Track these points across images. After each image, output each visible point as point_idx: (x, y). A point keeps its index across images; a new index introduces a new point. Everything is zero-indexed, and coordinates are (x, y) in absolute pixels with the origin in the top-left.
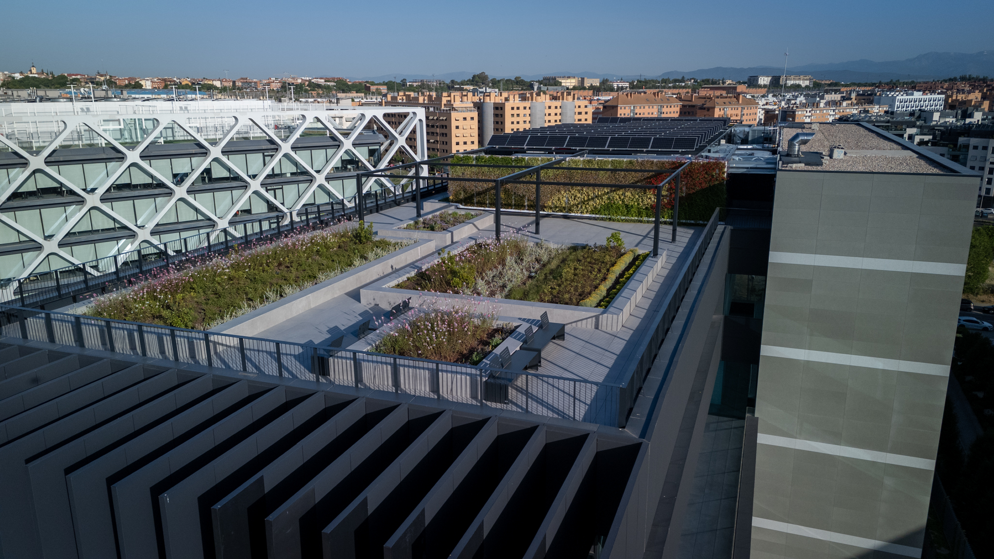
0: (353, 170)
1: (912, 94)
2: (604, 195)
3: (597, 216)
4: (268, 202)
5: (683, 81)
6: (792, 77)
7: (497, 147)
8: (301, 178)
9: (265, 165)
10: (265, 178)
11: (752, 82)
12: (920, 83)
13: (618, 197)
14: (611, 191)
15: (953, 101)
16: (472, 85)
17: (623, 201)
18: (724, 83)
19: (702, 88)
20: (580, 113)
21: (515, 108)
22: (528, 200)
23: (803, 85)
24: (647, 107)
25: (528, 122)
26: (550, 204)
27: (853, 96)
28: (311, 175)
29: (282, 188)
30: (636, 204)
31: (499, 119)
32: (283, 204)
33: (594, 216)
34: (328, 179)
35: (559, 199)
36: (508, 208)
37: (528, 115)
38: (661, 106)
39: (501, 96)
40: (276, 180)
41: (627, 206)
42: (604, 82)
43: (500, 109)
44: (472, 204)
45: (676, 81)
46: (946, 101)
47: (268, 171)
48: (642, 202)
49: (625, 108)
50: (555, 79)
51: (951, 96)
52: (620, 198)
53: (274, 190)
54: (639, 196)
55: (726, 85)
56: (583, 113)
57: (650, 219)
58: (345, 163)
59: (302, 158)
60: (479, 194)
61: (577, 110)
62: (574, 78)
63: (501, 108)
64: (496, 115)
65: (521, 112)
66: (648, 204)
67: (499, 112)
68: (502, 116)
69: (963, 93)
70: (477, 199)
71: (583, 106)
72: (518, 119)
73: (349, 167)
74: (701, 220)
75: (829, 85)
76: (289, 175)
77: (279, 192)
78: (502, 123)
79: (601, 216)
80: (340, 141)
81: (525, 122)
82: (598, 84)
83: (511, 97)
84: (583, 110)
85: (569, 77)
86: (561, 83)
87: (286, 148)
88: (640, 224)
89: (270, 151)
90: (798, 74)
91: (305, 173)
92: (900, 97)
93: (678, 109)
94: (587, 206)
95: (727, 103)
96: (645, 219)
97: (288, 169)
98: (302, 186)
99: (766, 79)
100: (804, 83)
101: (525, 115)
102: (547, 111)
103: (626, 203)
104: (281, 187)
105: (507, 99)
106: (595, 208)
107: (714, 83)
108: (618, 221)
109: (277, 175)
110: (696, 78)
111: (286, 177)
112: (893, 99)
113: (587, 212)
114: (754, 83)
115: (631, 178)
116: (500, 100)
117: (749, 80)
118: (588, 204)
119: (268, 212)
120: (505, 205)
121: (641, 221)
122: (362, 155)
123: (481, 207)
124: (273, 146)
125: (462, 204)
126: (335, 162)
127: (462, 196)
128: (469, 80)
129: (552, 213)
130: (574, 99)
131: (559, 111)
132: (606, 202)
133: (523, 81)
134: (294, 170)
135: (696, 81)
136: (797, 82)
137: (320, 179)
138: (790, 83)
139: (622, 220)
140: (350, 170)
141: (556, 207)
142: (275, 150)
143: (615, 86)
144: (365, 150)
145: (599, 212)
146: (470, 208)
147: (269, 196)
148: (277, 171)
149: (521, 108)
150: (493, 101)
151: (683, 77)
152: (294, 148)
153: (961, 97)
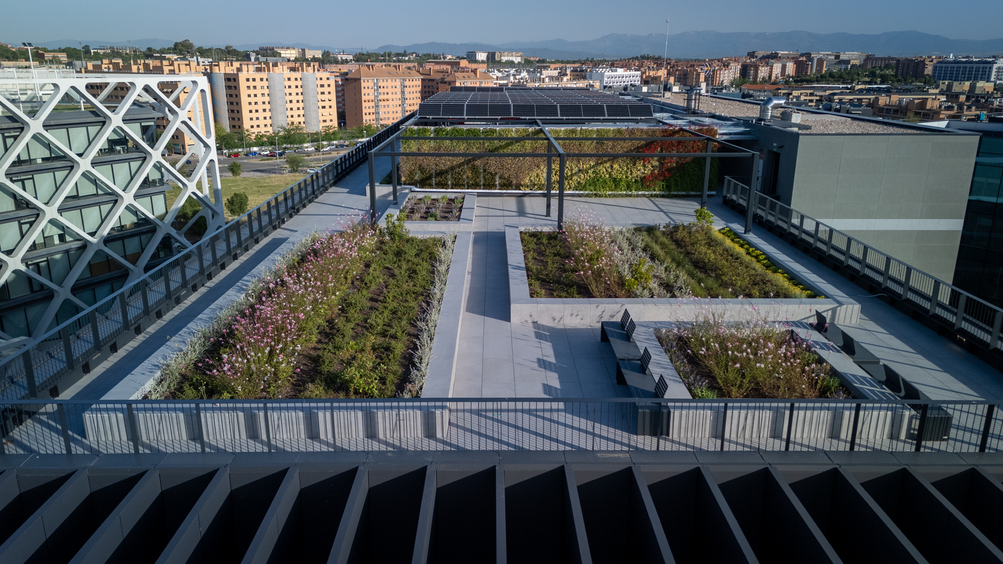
0: (124, 151)
1: (616, 71)
2: (590, 168)
3: (581, 192)
4: (14, 196)
5: (405, 54)
6: (506, 53)
7: (431, 117)
8: (58, 164)
9: (6, 149)
10: (10, 166)
11: (471, 57)
12: (616, 61)
13: (604, 170)
14: (597, 164)
15: (646, 77)
16: (175, 53)
17: (610, 174)
18: (445, 58)
19: (427, 62)
20: (322, 86)
21: (251, 80)
22: (500, 178)
23: (516, 62)
24: (389, 81)
25: (266, 95)
26: (527, 181)
27: (568, 72)
28: (72, 160)
29: (33, 178)
30: (624, 177)
31: (233, 92)
32: (36, 198)
33: (577, 192)
34: (94, 164)
35: (538, 175)
36: (476, 189)
37: (266, 88)
38: (403, 79)
39: (232, 65)
40: (25, 168)
41: (615, 180)
42: (326, 54)
43: (232, 80)
44: (431, 186)
45: (398, 55)
46: (642, 77)
47: (13, 158)
48: (631, 174)
49: (368, 81)
50: (273, 49)
51: (645, 73)
52: (607, 171)
53: (23, 181)
54: (628, 169)
55: (446, 60)
56: (326, 86)
57: (640, 193)
58: (112, 143)
59: (56, 138)
60: (440, 174)
61: (319, 82)
62: (294, 49)
63: (235, 80)
64: (228, 87)
65: (258, 83)
66: (637, 177)
67: (232, 84)
68: (237, 88)
69: (654, 70)
70: (438, 180)
71: (324, 78)
72: (255, 92)
73: (118, 148)
74: (692, 191)
75: (539, 62)
76: (39, 161)
77: (28, 184)
78: (236, 96)
79: (587, 192)
80: (106, 116)
81: (263, 94)
82: (321, 56)
83: (244, 67)
84: (325, 82)
85: (288, 48)
86: (280, 53)
87: (36, 126)
88: (628, 198)
89: (12, 131)
90: (511, 50)
91: (65, 157)
92: (608, 73)
93: (419, 83)
94: (571, 182)
95: (466, 77)
96: (634, 192)
97: (39, 153)
98: (60, 175)
99: (483, 54)
100: (517, 60)
101: (262, 87)
102: (287, 83)
103: (614, 176)
104: (31, 176)
105: (239, 70)
106: (579, 183)
107: (435, 57)
108: (606, 197)
109: (25, 161)
110: (418, 52)
111: (37, 163)
112: (602, 75)
113: (569, 188)
114: (473, 59)
115: (622, 147)
116: (231, 70)
117: (468, 55)
118: (571, 179)
119: (16, 210)
120: (473, 184)
121: (630, 196)
122: (134, 132)
123: (442, 188)
124: (16, 125)
125: (416, 186)
126: (101, 143)
127: (417, 177)
128: (169, 49)
129: (530, 191)
130: (314, 71)
131: (299, 83)
132: (592, 176)
133: (235, 51)
134: (47, 154)
135: (417, 56)
136: (511, 58)
137: (85, 164)
138: (504, 59)
139: (609, 195)
140: (119, 152)
141: (534, 185)
142: (20, 130)
143: (339, 57)
144: (137, 126)
145: (584, 188)
146: (428, 190)
147: (16, 188)
148: (24, 157)
149: (258, 80)
150: (223, 72)
151: (405, 51)
152: (46, 126)
153: (652, 73)
